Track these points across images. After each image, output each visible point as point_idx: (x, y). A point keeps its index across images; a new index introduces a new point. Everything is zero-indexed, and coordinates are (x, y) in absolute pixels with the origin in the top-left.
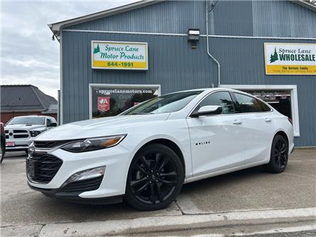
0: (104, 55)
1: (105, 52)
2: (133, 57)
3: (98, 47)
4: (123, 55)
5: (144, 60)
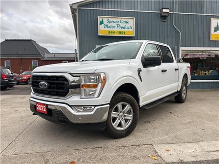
0: (106, 26)
1: (107, 24)
2: (125, 27)
3: (102, 20)
4: (119, 26)
5: (132, 30)
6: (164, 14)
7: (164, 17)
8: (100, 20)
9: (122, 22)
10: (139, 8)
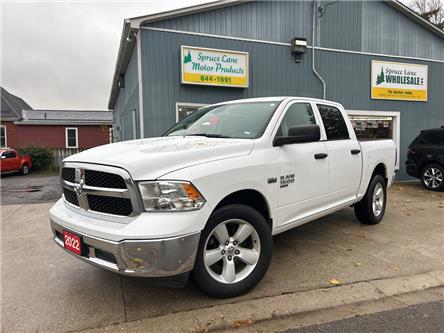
1: (198, 61)
2: (230, 70)
3: (189, 55)
4: (219, 66)
5: (244, 76)
6: (297, 49)
7: (297, 54)
8: (184, 53)
9: (225, 59)
10: (254, 35)
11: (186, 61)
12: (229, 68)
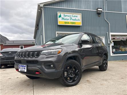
0: (63, 19)
2: (75, 20)
4: (71, 19)
5: (80, 21)
6: (99, 12)
7: (99, 14)
8: (59, 14)
9: (73, 16)
10: (83, 8)
11: (59, 17)
12: (74, 19)
